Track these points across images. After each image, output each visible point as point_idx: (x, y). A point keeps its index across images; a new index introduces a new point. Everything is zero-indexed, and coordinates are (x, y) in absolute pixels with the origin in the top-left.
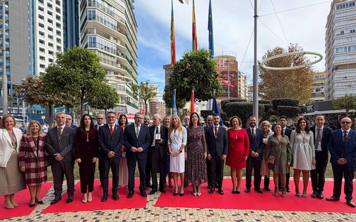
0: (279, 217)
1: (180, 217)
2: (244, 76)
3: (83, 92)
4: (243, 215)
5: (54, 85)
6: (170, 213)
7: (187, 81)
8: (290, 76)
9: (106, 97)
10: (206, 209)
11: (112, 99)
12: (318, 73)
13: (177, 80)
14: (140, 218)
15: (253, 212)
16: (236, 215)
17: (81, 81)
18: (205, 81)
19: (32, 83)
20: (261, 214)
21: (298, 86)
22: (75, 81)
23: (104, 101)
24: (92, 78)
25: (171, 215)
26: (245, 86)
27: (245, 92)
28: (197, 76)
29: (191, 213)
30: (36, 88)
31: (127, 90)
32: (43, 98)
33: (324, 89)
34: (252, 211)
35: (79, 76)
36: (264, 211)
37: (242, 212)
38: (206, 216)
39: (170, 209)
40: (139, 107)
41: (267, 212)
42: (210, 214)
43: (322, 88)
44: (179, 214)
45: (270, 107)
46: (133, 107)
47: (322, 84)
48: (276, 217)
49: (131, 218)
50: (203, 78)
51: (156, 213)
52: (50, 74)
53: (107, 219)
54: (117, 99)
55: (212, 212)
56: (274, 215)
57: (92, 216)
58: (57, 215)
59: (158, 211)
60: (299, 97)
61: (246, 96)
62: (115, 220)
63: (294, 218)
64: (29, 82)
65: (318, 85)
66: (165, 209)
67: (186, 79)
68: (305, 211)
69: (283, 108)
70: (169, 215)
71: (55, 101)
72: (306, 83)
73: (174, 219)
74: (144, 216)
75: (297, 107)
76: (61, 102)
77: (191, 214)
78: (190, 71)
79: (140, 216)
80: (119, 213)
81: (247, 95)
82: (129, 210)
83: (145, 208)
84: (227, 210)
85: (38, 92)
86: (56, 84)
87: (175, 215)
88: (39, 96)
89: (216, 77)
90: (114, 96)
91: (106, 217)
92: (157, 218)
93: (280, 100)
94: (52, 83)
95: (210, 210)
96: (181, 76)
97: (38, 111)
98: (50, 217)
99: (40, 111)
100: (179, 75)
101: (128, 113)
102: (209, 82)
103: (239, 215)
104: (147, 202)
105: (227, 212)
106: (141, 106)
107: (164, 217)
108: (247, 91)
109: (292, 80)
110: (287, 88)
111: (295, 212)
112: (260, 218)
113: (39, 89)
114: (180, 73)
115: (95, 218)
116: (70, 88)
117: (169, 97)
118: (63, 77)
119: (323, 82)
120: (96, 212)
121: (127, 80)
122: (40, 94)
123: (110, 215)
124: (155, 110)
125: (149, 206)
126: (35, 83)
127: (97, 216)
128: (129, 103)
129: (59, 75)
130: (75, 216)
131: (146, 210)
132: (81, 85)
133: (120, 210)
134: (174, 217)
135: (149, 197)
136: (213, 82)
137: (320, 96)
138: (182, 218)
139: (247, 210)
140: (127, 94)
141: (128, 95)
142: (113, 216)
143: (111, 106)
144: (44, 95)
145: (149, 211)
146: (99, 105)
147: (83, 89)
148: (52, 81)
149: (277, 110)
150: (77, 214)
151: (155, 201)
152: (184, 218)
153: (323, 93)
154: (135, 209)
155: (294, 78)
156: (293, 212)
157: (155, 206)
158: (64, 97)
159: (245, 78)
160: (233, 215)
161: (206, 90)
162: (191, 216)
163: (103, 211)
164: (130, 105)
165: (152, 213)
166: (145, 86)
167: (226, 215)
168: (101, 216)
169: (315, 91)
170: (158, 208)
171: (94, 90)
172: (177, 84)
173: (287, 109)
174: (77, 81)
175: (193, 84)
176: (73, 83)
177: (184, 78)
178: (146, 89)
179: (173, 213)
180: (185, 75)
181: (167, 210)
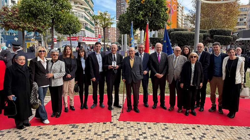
0: (221, 131)
1: (141, 130)
2: (181, 7)
3: (53, 22)
4: (192, 129)
5: (28, 15)
6: (132, 127)
7: (142, 14)
8: (220, 8)
9: (70, 24)
10: (161, 124)
11: (75, 26)
12: (242, 6)
13: (133, 12)
14: (108, 131)
15: (199, 127)
16: (185, 129)
17: (51, 13)
18: (156, 14)
19: (7, 11)
20: (206, 128)
21: (226, 16)
22: (46, 12)
23: (68, 28)
24: (61, 10)
25: (133, 128)
26: (182, 15)
27: (182, 20)
28: (150, 10)
29: (149, 126)
30: (11, 16)
31: (85, 17)
32: (17, 25)
33: (246, 19)
34: (198, 125)
35: (50, 9)
36: (208, 126)
37: (190, 126)
38: (161, 130)
39: (132, 123)
40: (95, 31)
41: (211, 126)
42: (164, 128)
43: (245, 18)
44: (140, 128)
45: (208, 36)
46: (90, 31)
47: (245, 15)
48: (218, 131)
49: (101, 131)
50: (155, 12)
51: (120, 127)
52: (25, 6)
53: (81, 132)
54: (79, 26)
55: (166, 126)
56: (217, 129)
57: (69, 129)
58: (39, 128)
59: (122, 124)
60: (227, 26)
61: (182, 24)
62: (88, 132)
63: (233, 132)
64: (4, 11)
65: (242, 15)
66: (128, 123)
67: (141, 13)
68: (241, 126)
69: (218, 37)
70: (132, 128)
71: (28, 28)
72: (233, 14)
73: (136, 132)
74: (111, 129)
75: (230, 37)
76: (33, 28)
77: (149, 128)
78: (144, 5)
79: (107, 129)
80: (90, 126)
81: (183, 22)
82: (98, 124)
83: (111, 122)
84: (178, 124)
85: (13, 19)
86: (30, 15)
87: (137, 128)
88: (14, 23)
89: (166, 11)
90: (77, 23)
91: (80, 130)
92: (122, 131)
93: (216, 31)
94: (27, 14)
95: (164, 125)
96: (136, 9)
97: (11, 33)
98: (34, 129)
99: (13, 34)
100: (135, 9)
101: (86, 37)
102: (160, 15)
103: (188, 129)
104: (112, 116)
105: (178, 126)
106: (96, 30)
107: (128, 130)
108: (183, 20)
109: (222, 12)
110: (217, 18)
111: (233, 127)
112: (206, 132)
113: (14, 17)
114: (136, 7)
115: (72, 131)
116: (42, 19)
117: (123, 25)
118: (36, 9)
119: (246, 13)
120: (71, 125)
121: (86, 9)
122: (14, 21)
123: (83, 128)
124: (107, 33)
125: (115, 120)
126: (10, 12)
127: (73, 129)
128: (87, 28)
129: (33, 7)
130: (54, 129)
131: (112, 124)
132: (52, 16)
133: (91, 124)
134: (136, 130)
135: (113, 113)
136: (164, 15)
137: (243, 25)
138: (143, 131)
139: (194, 125)
140: (84, 20)
141: (86, 21)
142: (86, 129)
143: (75, 32)
144: (18, 22)
145: (115, 125)
146: (64, 31)
147: (53, 19)
148: (27, 12)
149: (213, 38)
150: (56, 127)
151: (119, 115)
152: (145, 131)
153: (245, 22)
154: (102, 123)
155: (224, 9)
156: (231, 127)
157: (119, 120)
158: (35, 24)
159: (182, 8)
160: (184, 129)
161: (157, 22)
162: (149, 130)
163: (77, 124)
164: (88, 30)
165: (118, 126)
166: (104, 16)
167: (178, 129)
168: (76, 129)
169: (239, 21)
170: (122, 122)
171: (63, 20)
172: (133, 16)
173: (222, 38)
174: (48, 12)
175: (147, 17)
176: (45, 14)
177: (139, 12)
178: (105, 19)
179: (134, 126)
180: (140, 9)
181: (129, 124)
